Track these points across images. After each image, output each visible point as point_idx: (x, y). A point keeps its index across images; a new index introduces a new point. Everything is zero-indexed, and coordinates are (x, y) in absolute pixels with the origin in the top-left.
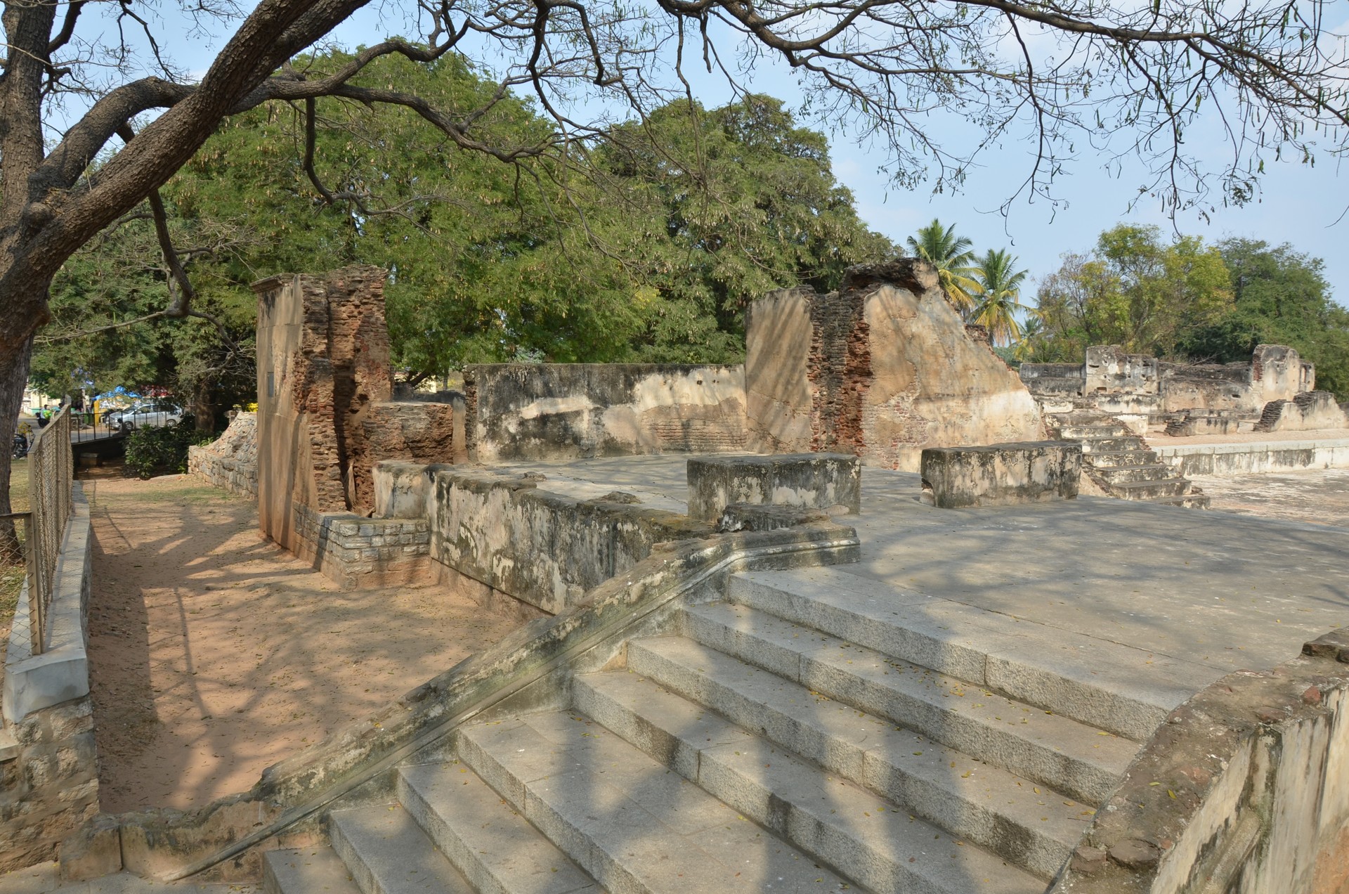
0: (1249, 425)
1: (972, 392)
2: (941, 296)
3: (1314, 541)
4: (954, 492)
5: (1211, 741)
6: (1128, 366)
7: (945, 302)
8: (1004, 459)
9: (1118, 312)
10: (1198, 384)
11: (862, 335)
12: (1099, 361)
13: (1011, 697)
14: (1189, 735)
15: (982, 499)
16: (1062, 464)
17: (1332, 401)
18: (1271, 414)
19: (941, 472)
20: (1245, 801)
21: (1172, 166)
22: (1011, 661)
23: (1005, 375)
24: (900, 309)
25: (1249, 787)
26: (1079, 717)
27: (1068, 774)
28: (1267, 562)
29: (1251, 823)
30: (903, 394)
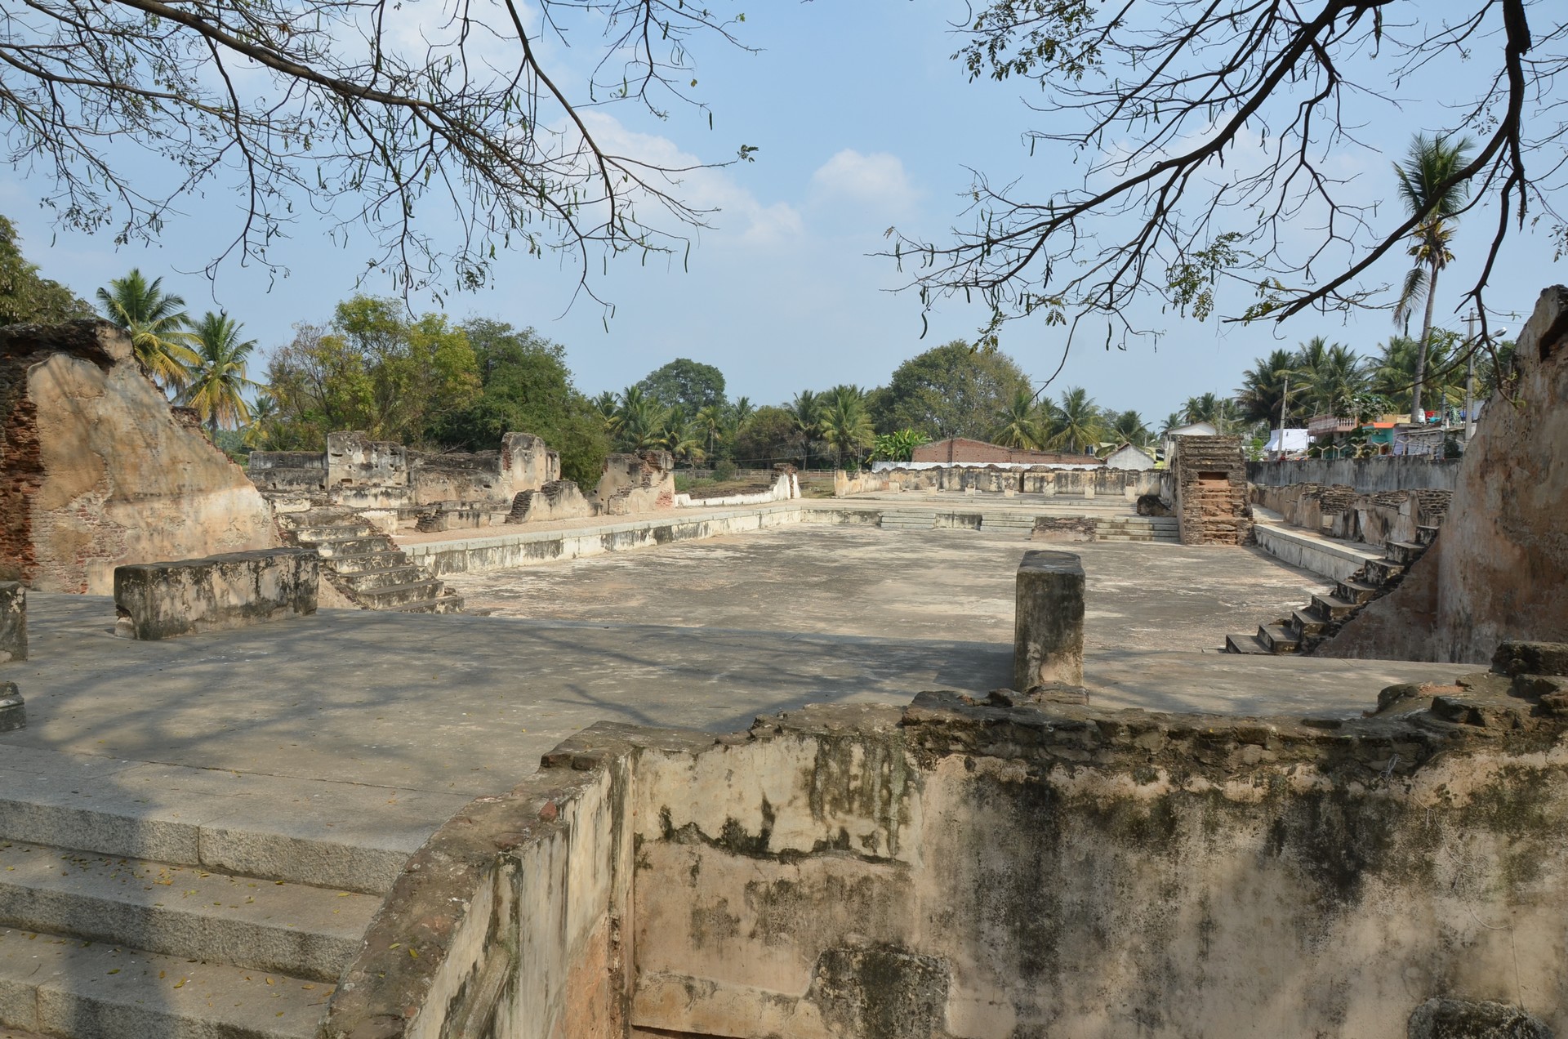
0: (500, 516)
1: (184, 490)
2: (137, 371)
3: (559, 639)
4: (161, 618)
5: (452, 882)
6: (374, 455)
7: (143, 379)
8: (224, 574)
9: (361, 394)
10: (449, 474)
11: (26, 419)
12: (342, 449)
13: (233, 873)
14: (429, 882)
15: (198, 625)
16: (296, 574)
17: (576, 490)
18: (520, 506)
19: (142, 594)
20: (492, 938)
21: (402, 241)
22: (230, 830)
23: (225, 468)
24: (80, 385)
25: (495, 922)
26: (316, 881)
27: (306, 953)
28: (515, 667)
29: (500, 960)
30: (90, 495)
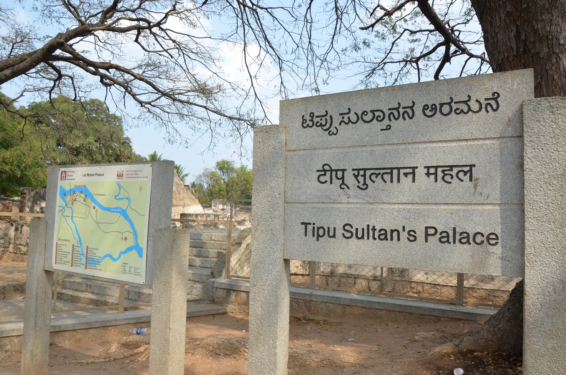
1: (185, 205)
2: (177, 176)
4: (189, 224)
6: (225, 206)
8: (201, 217)
9: (222, 189)
10: (247, 212)
12: (216, 204)
15: (196, 227)
16: (214, 219)
19: (186, 219)
21: (240, 147)
23: (194, 200)
